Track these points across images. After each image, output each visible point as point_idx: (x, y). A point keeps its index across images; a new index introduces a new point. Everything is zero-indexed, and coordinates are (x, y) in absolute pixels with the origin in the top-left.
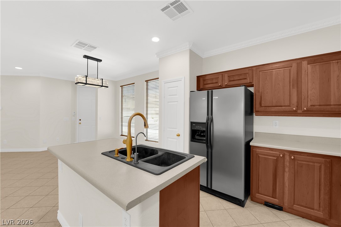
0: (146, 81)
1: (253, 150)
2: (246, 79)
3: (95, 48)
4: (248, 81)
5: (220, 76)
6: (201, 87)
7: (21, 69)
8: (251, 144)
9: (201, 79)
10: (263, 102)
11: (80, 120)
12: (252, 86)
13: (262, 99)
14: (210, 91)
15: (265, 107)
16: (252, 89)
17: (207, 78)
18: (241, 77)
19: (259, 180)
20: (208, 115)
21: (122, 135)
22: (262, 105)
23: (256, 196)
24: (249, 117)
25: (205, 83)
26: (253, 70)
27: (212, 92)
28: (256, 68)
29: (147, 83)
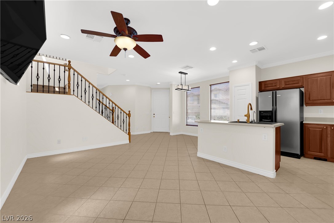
0: (210, 85)
1: (305, 126)
2: (298, 83)
3: (192, 68)
4: (300, 84)
5: (278, 82)
6: (263, 88)
7: (129, 80)
8: (304, 122)
9: (263, 84)
10: (311, 97)
11: (154, 114)
12: (303, 87)
13: (311, 96)
14: (274, 92)
15: (313, 100)
16: (303, 89)
17: (267, 83)
18: (294, 82)
19: (310, 143)
20: (273, 106)
21: (187, 125)
22: (311, 99)
23: (308, 153)
24: (301, 107)
25: (266, 86)
26: (303, 78)
27: (276, 92)
28: (305, 76)
29: (211, 86)
